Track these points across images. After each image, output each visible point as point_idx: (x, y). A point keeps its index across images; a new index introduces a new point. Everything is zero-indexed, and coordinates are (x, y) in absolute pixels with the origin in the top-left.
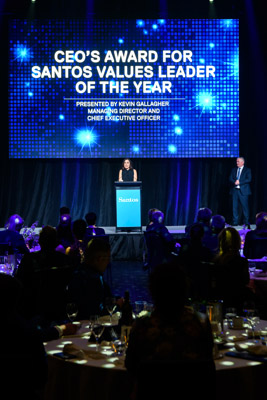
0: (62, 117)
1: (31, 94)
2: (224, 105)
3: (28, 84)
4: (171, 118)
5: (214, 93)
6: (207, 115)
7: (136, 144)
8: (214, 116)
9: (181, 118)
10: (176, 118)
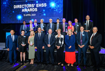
0: (13, 12)
1: (6, 6)
2: (59, 6)
3: (5, 3)
4: (43, 11)
5: (55, 2)
6: (53, 9)
7: (33, 19)
8: (55, 9)
9: (45, 10)
10: (44, 10)
